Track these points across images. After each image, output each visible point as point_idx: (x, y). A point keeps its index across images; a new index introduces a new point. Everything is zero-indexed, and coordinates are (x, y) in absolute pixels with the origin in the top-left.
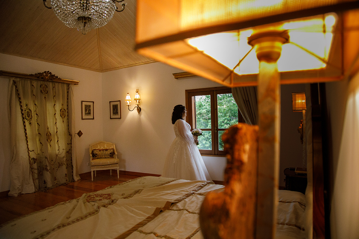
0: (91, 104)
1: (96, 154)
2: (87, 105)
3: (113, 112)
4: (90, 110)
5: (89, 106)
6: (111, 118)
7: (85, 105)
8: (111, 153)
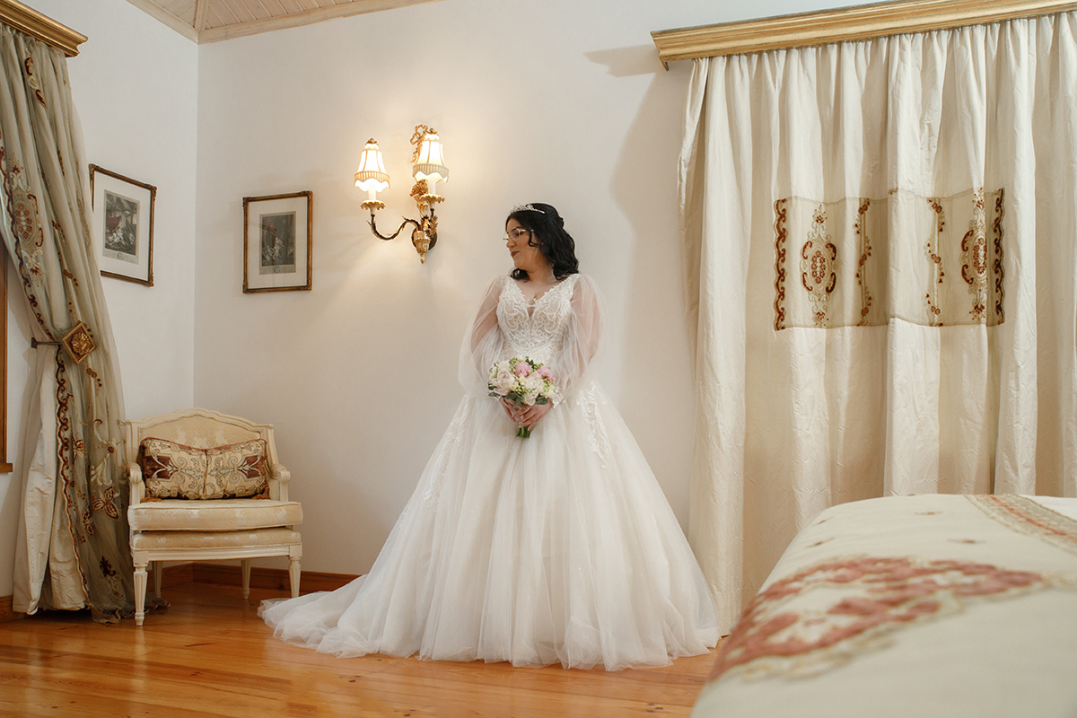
0: (142, 197)
1: (165, 460)
2: (119, 200)
3: (263, 257)
4: (131, 229)
5: (126, 206)
6: (249, 288)
7: (109, 196)
8: (249, 460)
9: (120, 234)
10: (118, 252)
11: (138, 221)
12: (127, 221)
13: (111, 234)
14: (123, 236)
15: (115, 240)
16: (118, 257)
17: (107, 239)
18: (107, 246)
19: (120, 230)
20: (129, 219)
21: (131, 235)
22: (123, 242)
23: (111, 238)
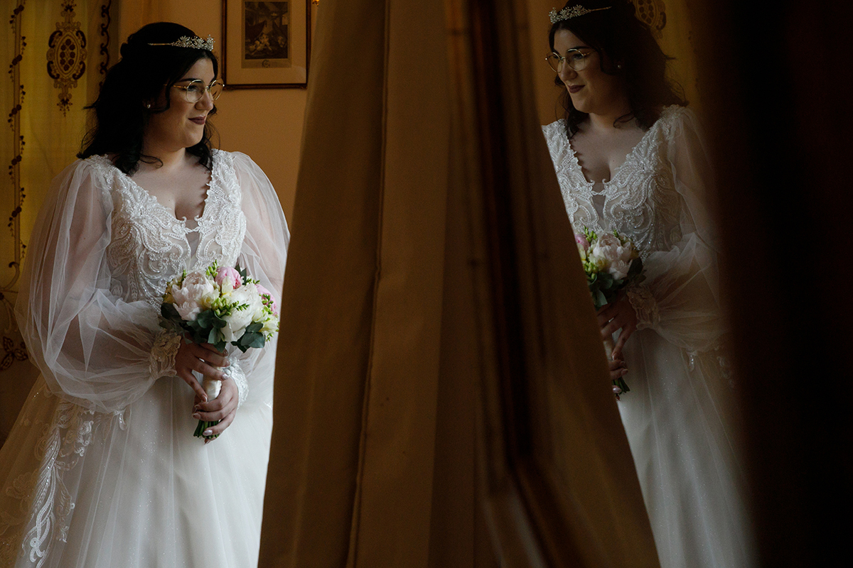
2: (262, 5)
4: (281, 30)
9: (265, 40)
10: (263, 60)
11: (289, 20)
12: (274, 25)
13: (253, 43)
14: (269, 41)
15: (259, 48)
16: (263, 65)
17: (247, 49)
18: (248, 57)
19: (265, 36)
20: (277, 22)
21: (280, 38)
22: (270, 48)
23: (252, 47)
